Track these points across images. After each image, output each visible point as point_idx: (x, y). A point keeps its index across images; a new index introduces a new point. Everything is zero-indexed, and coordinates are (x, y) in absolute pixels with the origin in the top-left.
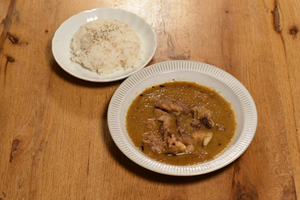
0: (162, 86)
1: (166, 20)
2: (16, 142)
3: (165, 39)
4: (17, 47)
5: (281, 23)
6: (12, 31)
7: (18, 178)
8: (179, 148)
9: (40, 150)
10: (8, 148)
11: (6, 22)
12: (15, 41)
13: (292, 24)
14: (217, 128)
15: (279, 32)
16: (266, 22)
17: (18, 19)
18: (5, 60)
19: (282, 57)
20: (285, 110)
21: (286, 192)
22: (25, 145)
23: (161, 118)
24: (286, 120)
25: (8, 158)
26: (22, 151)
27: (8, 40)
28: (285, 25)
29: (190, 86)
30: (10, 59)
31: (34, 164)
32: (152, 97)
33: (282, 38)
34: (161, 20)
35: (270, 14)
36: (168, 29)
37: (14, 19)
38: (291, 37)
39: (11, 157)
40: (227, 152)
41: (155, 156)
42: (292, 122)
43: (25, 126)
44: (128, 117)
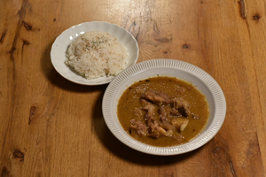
0: (147, 81)
1: (152, 10)
2: (33, 109)
3: (152, 25)
4: (31, 33)
5: (246, 11)
6: (26, 20)
7: (36, 136)
8: (160, 132)
9: (53, 114)
10: (27, 113)
11: (21, 13)
12: (29, 28)
13: (255, 12)
14: (193, 116)
15: (245, 18)
16: (233, 10)
17: (31, 10)
18: (21, 43)
19: (247, 38)
20: (250, 81)
21: (251, 145)
22: (40, 111)
23: (146, 107)
24: (251, 89)
25: (28, 121)
26: (39, 115)
27: (23, 27)
28: (249, 12)
29: (171, 81)
30: (26, 43)
31: (48, 125)
32: (139, 90)
33: (247, 23)
34: (148, 10)
35: (237, 4)
36: (153, 17)
37: (27, 10)
38: (254, 22)
39: (30, 120)
40: (201, 136)
41: (141, 138)
42: (256, 90)
43: (40, 96)
44: (119, 106)
